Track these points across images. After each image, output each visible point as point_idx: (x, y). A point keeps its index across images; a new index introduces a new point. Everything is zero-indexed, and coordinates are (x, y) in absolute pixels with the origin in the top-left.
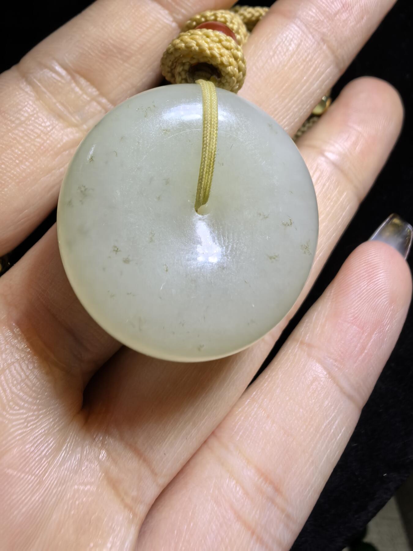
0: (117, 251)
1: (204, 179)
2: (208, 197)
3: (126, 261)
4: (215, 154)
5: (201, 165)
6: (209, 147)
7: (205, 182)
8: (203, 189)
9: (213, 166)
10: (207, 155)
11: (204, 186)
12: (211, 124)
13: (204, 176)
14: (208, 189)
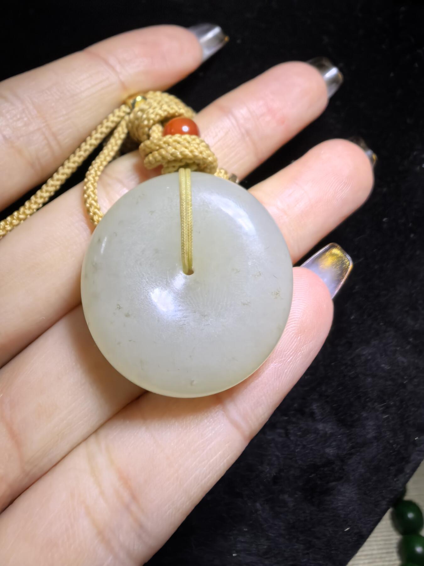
0: (120, 308)
1: (185, 245)
2: (191, 259)
3: (127, 315)
4: (191, 226)
5: (181, 235)
6: (186, 220)
7: (186, 248)
8: (185, 253)
9: (191, 235)
10: (184, 226)
11: (186, 251)
12: (186, 202)
13: (185, 243)
14: (190, 253)
